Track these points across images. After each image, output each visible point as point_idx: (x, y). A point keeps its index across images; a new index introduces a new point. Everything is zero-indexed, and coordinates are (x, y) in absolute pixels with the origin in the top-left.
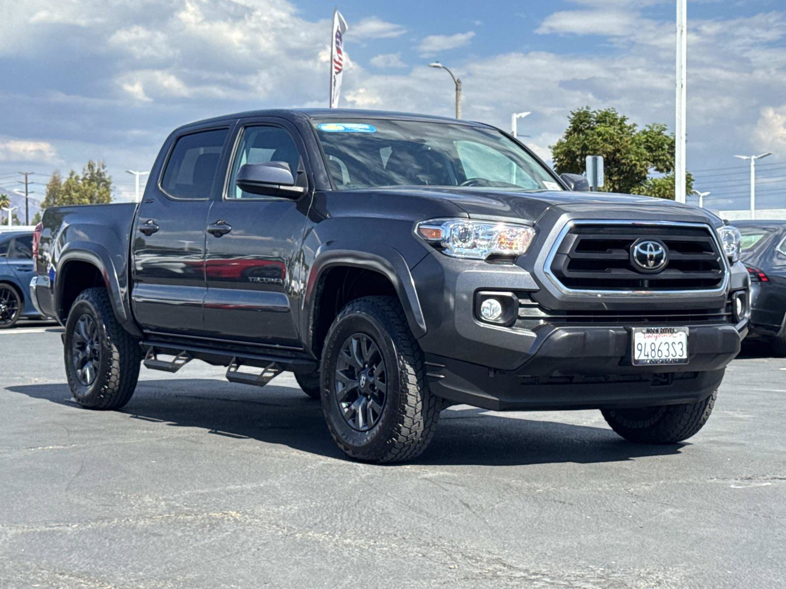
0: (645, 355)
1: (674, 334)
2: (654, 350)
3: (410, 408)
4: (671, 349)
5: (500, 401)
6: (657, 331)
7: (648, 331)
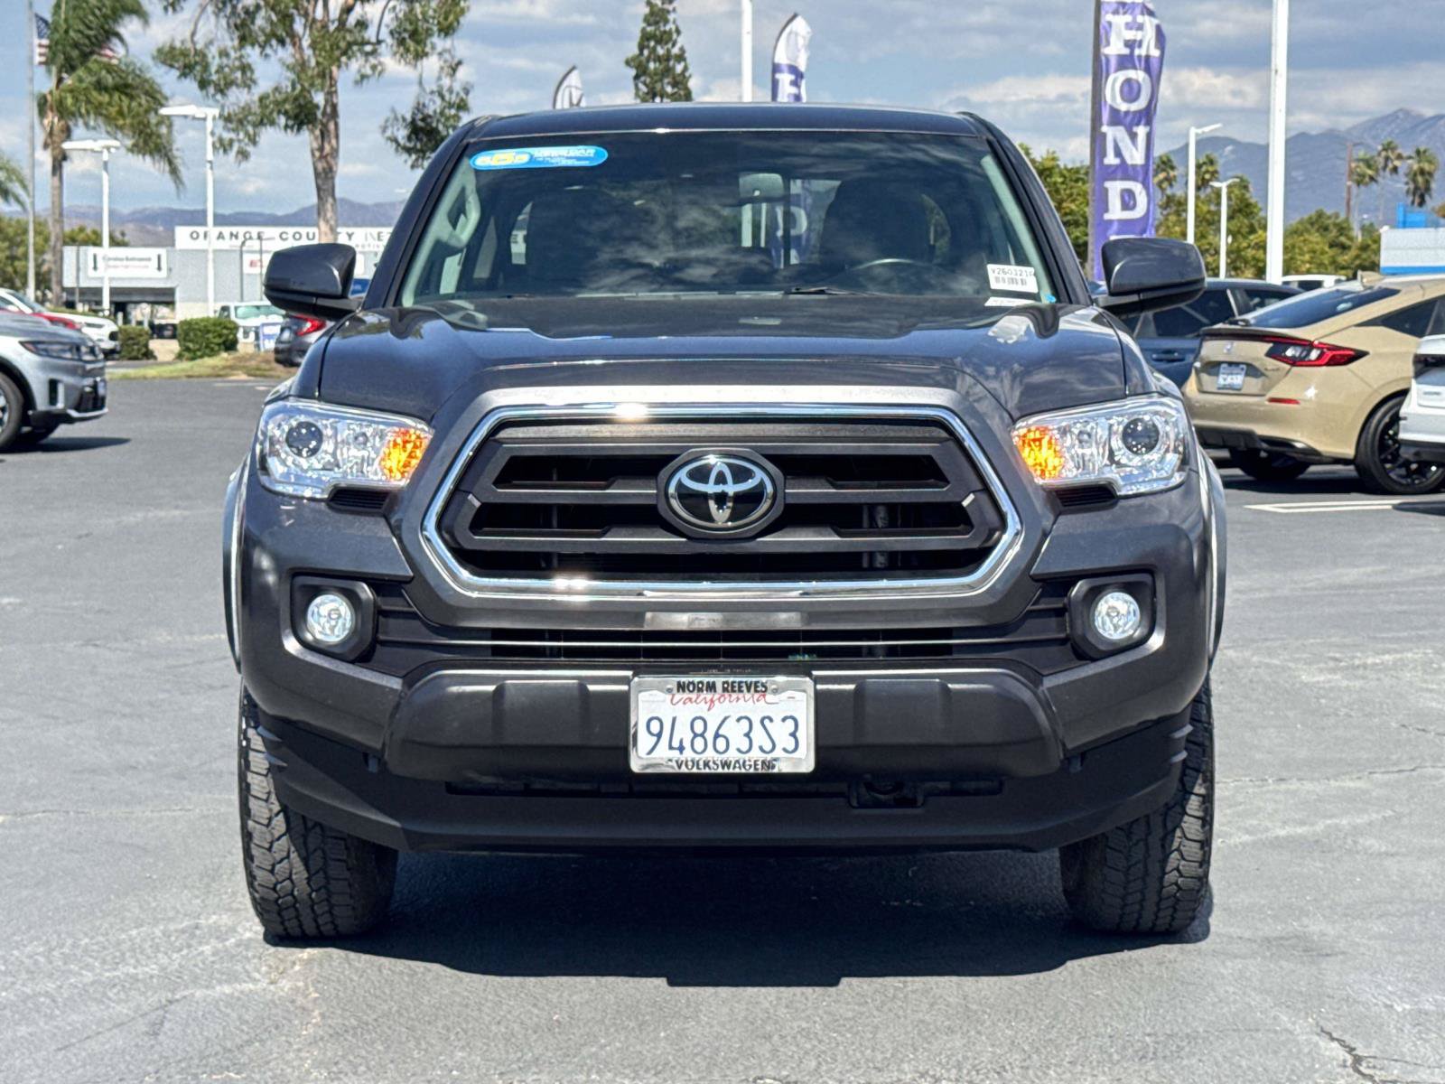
0: (671, 748)
1: (769, 697)
2: (702, 735)
3: (258, 826)
4: (758, 733)
5: (403, 829)
6: (711, 687)
7: (681, 687)
